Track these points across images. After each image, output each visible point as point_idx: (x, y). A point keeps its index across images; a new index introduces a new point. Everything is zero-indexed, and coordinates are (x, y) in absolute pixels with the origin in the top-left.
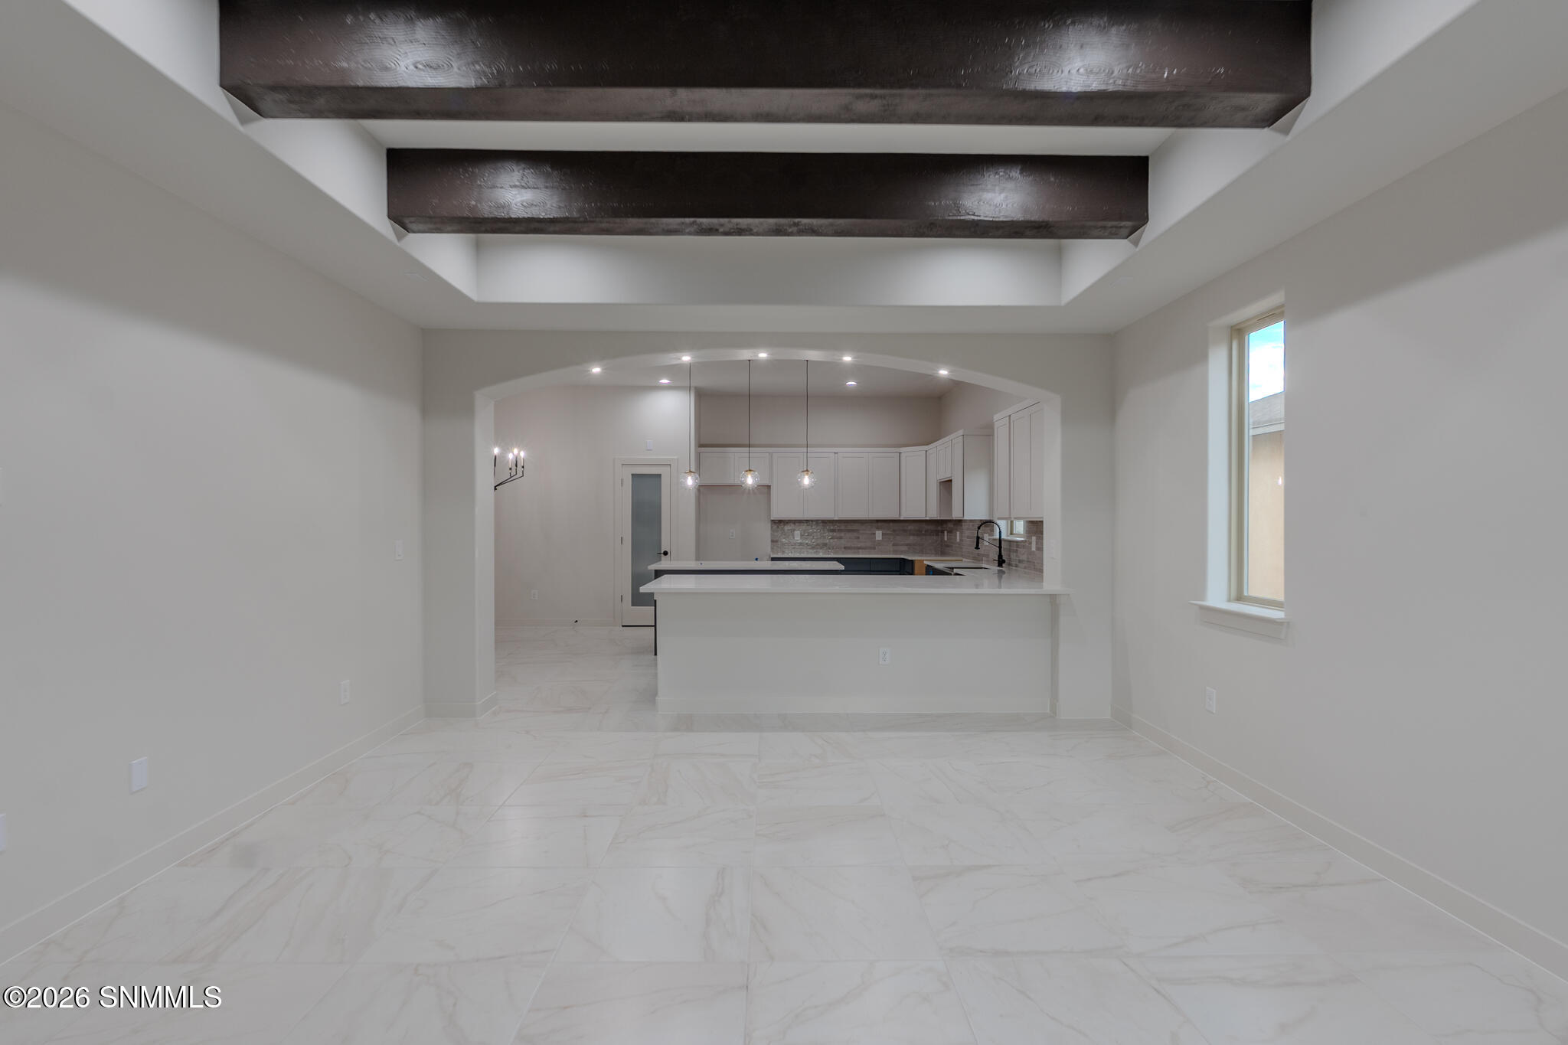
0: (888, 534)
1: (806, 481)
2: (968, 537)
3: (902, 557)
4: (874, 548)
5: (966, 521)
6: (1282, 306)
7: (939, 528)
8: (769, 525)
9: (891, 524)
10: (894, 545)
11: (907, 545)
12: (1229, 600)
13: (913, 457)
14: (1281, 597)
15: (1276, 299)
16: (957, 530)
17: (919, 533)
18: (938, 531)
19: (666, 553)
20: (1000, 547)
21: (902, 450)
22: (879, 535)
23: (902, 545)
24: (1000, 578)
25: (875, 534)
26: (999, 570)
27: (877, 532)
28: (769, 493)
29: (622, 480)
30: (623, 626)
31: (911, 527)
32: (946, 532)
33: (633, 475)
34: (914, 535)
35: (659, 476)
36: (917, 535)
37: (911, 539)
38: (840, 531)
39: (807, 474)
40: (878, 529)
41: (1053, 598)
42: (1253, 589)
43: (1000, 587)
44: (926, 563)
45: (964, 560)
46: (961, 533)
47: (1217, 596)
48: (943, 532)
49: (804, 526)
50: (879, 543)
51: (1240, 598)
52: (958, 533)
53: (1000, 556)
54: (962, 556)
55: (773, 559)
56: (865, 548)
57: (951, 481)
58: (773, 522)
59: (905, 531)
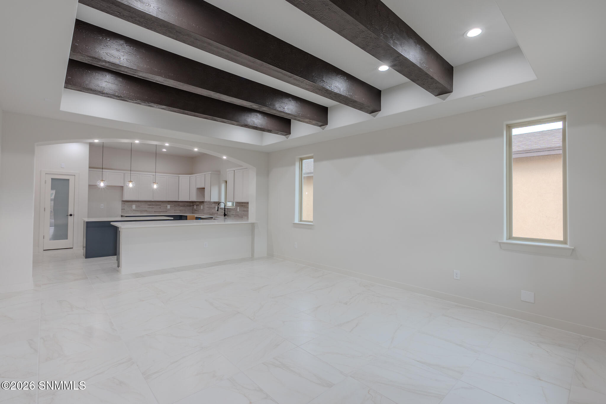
0: (172, 206)
1: (155, 186)
2: (207, 207)
3: (181, 215)
4: (167, 212)
5: (206, 202)
6: (313, 156)
7: (192, 204)
8: (121, 203)
9: (174, 203)
10: (174, 210)
11: (180, 210)
12: (299, 222)
13: (185, 179)
14: (312, 220)
15: (312, 155)
16: (201, 205)
17: (184, 206)
18: (191, 205)
19: (71, 215)
20: (225, 210)
21: (180, 175)
22: (169, 207)
23: (178, 210)
24: (225, 220)
25: (167, 206)
26: (224, 218)
27: (168, 206)
28: (123, 190)
29: (45, 181)
30: (44, 250)
31: (181, 204)
32: (195, 206)
33: (52, 179)
34: (182, 207)
35: (68, 180)
36: (184, 207)
37: (181, 208)
38: (153, 205)
39: (156, 184)
40: (168, 204)
41: (253, 225)
42: (304, 218)
43: (225, 222)
44: (196, 216)
45: (205, 215)
46: (203, 206)
47: (297, 221)
48: (194, 206)
49: (137, 204)
50: (169, 210)
51: (301, 221)
52: (202, 206)
53: (225, 213)
54: (204, 214)
55: (122, 216)
56: (163, 212)
57: (204, 188)
58: (123, 201)
59: (179, 205)
